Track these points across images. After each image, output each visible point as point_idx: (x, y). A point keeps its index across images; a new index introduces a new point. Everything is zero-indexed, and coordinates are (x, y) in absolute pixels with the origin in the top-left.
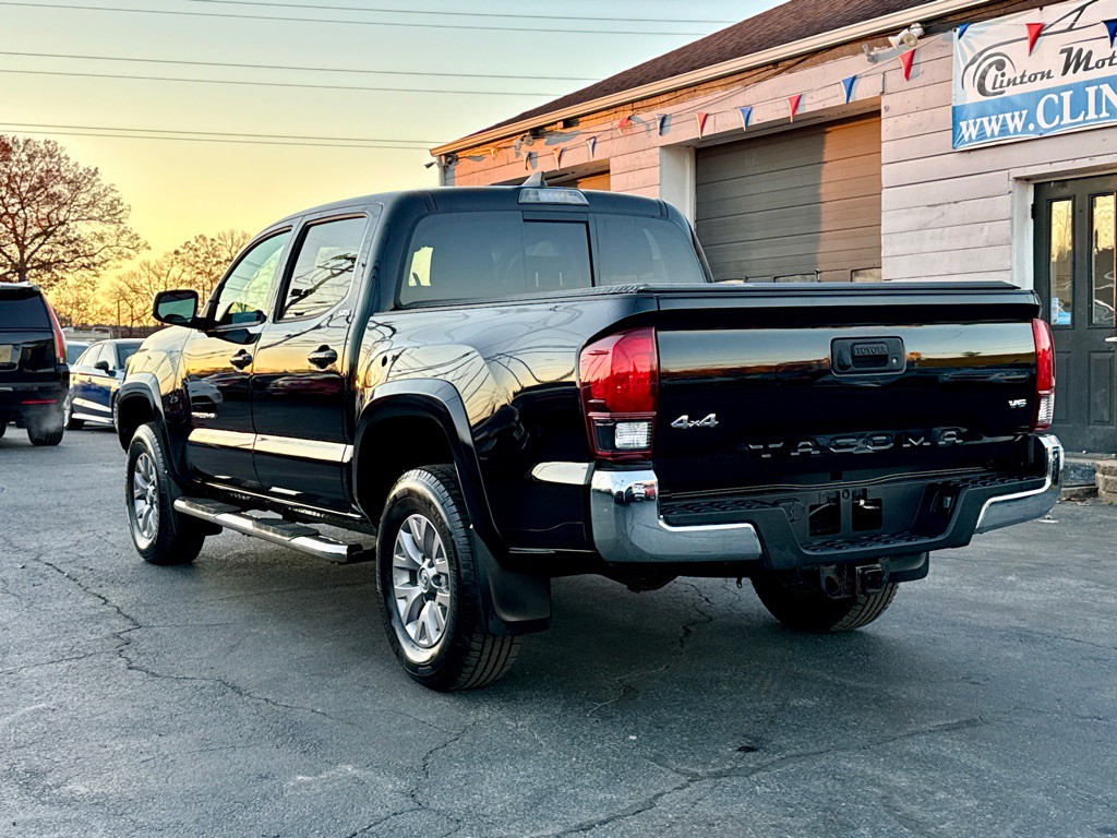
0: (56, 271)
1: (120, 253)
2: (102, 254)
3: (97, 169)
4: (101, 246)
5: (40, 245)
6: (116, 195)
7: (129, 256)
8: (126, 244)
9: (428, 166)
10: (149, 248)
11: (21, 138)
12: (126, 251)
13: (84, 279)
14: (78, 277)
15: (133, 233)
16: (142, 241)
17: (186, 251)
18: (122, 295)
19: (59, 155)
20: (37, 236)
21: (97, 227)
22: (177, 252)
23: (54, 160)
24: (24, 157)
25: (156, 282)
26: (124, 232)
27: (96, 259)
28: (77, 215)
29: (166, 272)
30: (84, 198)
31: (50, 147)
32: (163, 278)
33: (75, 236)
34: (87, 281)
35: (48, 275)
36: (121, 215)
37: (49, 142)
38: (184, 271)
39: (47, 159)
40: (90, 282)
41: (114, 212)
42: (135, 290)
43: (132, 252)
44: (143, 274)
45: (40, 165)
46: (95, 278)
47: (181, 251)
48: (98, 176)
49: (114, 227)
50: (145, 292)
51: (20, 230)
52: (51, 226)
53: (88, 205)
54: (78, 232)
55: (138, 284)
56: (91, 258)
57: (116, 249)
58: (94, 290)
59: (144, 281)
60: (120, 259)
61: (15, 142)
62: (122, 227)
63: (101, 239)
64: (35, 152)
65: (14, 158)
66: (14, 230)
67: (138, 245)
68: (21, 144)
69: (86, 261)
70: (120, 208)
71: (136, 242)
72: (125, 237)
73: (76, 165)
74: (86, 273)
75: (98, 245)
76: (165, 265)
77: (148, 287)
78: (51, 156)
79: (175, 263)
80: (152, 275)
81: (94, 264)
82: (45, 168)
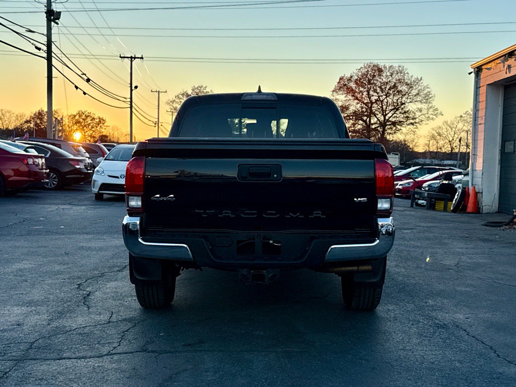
0: (398, 126)
1: (429, 117)
2: (420, 118)
3: (421, 78)
4: (420, 114)
5: (393, 114)
6: (429, 90)
7: (433, 119)
8: (431, 113)
9: (470, 74)
10: (442, 115)
11: (387, 65)
12: (431, 116)
13: (410, 130)
14: (408, 129)
15: (435, 108)
16: (439, 112)
17: (465, 115)
18: (433, 137)
19: (404, 72)
20: (392, 110)
21: (419, 105)
22: (461, 116)
23: (402, 75)
24: (388, 74)
25: (450, 131)
26: (431, 107)
27: (417, 120)
28: (411, 100)
29: (455, 126)
30: (414, 92)
31: (401, 69)
32: (454, 129)
33: (408, 109)
34: (412, 131)
35: (394, 128)
36: (431, 99)
37: (400, 67)
38: (464, 125)
39: (399, 74)
40: (413, 131)
41: (427, 98)
42: (440, 135)
43: (434, 117)
44: (444, 127)
45: (396, 77)
46: (415, 129)
47: (464, 115)
48: (422, 81)
49: (427, 105)
50: (444, 136)
51: (384, 107)
52: (398, 105)
53: (416, 95)
54: (409, 107)
55: (441, 132)
56: (415, 120)
57: (427, 116)
58: (414, 135)
59: (444, 130)
60: (428, 120)
61: (385, 67)
62: (430, 105)
63: (421, 111)
64: (394, 71)
65: (384, 75)
66: (382, 107)
67: (437, 113)
68: (387, 68)
69: (412, 121)
70: (431, 96)
71: (436, 112)
72: (431, 110)
73: (412, 77)
74: (411, 126)
75: (418, 114)
76: (455, 123)
77: (446, 134)
78: (401, 73)
79: (460, 122)
80: (448, 128)
81: (416, 123)
82: (398, 79)
